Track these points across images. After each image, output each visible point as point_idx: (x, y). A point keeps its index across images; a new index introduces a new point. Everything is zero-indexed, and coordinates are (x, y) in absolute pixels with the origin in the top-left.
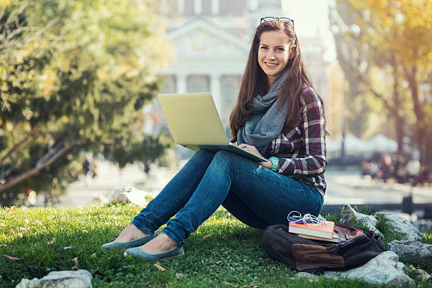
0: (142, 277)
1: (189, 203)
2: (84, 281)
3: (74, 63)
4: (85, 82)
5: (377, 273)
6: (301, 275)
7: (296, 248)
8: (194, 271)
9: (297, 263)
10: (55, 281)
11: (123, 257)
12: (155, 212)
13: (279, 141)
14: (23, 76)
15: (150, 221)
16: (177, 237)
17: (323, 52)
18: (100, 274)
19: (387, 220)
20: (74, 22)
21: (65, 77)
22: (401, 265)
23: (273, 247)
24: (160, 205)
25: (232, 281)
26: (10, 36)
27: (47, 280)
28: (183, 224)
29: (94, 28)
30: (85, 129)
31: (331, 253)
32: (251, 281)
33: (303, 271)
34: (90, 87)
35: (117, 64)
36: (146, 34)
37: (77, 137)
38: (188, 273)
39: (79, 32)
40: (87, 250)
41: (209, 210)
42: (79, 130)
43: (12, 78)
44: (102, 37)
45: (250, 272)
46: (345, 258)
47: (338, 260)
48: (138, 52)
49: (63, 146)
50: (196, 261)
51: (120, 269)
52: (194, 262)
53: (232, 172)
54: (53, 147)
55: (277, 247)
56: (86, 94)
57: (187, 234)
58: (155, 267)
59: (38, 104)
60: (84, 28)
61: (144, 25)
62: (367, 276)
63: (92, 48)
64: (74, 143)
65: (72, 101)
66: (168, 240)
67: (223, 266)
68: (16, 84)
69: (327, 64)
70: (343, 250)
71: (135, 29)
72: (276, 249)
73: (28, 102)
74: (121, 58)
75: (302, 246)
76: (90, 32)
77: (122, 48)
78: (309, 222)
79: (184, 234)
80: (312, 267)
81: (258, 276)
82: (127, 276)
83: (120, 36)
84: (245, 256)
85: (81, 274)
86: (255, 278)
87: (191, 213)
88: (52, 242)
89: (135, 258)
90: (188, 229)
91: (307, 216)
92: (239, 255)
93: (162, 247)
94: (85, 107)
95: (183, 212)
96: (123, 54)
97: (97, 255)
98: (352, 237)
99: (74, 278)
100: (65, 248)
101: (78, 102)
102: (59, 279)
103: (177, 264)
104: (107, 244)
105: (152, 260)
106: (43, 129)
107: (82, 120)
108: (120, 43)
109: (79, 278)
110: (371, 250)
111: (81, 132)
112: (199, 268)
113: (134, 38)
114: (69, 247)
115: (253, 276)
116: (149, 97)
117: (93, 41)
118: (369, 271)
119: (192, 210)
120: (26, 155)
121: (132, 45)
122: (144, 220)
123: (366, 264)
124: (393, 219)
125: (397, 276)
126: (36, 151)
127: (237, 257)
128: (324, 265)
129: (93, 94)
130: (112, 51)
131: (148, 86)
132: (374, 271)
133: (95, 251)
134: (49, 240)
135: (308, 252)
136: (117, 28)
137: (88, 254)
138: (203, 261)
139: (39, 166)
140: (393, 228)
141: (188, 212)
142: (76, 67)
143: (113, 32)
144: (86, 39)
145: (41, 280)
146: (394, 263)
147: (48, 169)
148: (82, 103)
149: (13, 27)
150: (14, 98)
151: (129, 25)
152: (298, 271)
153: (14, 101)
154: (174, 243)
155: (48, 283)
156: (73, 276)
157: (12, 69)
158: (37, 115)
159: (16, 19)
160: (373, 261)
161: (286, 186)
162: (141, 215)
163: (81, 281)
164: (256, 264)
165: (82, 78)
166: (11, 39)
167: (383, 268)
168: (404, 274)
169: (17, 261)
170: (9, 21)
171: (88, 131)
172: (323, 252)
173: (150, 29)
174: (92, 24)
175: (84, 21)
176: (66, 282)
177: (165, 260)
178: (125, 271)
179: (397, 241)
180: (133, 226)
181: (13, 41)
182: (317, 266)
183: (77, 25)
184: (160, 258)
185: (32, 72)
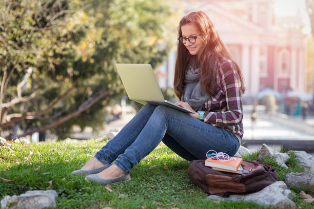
0: (94, 196)
1: (134, 142)
2: (50, 198)
3: (104, 36)
4: (110, 50)
5: (268, 197)
6: (211, 197)
7: (209, 178)
8: (134, 192)
9: (210, 189)
10: (28, 198)
11: (84, 181)
12: (111, 148)
13: (209, 102)
14: (63, 45)
15: (107, 155)
16: (124, 167)
17: (301, 27)
18: (66, 193)
19: (296, 157)
20: (116, 5)
21: (98, 46)
22: (288, 191)
23: (194, 176)
24: (116, 144)
25: (159, 201)
26: (56, 16)
27: (22, 197)
28: (129, 158)
29: (131, 10)
30: (112, 84)
31: (235, 182)
32: (173, 201)
33: (214, 194)
34: (115, 54)
35: (147, 35)
36: (169, 14)
37: (107, 89)
38: (129, 194)
39: (120, 13)
40: (60, 175)
41: (149, 148)
42: (108, 84)
43: (55, 47)
44: (136, 16)
45: (174, 194)
46: (246, 185)
47: (241, 187)
48: (163, 27)
49: (98, 95)
50: (137, 186)
51: (81, 190)
52: (134, 186)
53: (168, 121)
54: (92, 96)
55: (196, 177)
56: (111, 59)
57: (132, 165)
58: (105, 189)
59: (78, 65)
60: (123, 9)
61: (168, 8)
62: (260, 199)
63: (129, 24)
64: (105, 93)
65: (102, 63)
66: (117, 170)
67: (156, 189)
68: (58, 50)
69: (305, 36)
70: (244, 179)
71: (161, 10)
72: (196, 178)
73: (70, 64)
74: (150, 32)
75: (213, 176)
76: (128, 13)
77: (151, 25)
78: (221, 158)
79: (130, 165)
80: (221, 191)
81: (179, 197)
82: (84, 195)
83: (149, 16)
84: (174, 182)
85: (48, 193)
86: (177, 199)
87: (135, 150)
88: (38, 169)
89: (92, 183)
90: (132, 162)
91: (220, 154)
92: (170, 181)
93: (113, 175)
94: (111, 68)
95: (130, 150)
96: (152, 29)
97: (66, 179)
98: (254, 170)
99: (42, 196)
100: (44, 174)
101: (106, 64)
102: (31, 197)
103: (122, 187)
104: (75, 171)
105: (104, 184)
106: (85, 83)
107: (109, 77)
108: (150, 21)
109: (45, 196)
110: (267, 180)
111: (110, 86)
112: (138, 190)
113: (159, 17)
114: (48, 173)
115: (176, 198)
116: (160, 61)
117: (130, 19)
118: (263, 195)
119: (136, 148)
120: (73, 101)
121: (158, 22)
122: (103, 154)
123: (262, 191)
124: (302, 156)
125: (282, 200)
126: (80, 99)
127: (169, 184)
128: (230, 191)
129: (116, 58)
130: (143, 26)
131: (159, 52)
132: (267, 195)
133: (65, 176)
134: (36, 167)
135: (218, 180)
136: (147, 10)
137: (59, 178)
138: (141, 185)
139: (81, 109)
140: (300, 163)
141: (133, 149)
142: (105, 39)
143: (145, 13)
144: (125, 18)
145: (19, 196)
146: (282, 190)
147: (88, 111)
148: (109, 64)
149: (58, 10)
150: (58, 61)
151: (157, 8)
152: (209, 194)
153: (57, 63)
154: (122, 171)
155: (22, 199)
156: (42, 194)
157: (55, 40)
158: (77, 73)
159: (60, 5)
160: (267, 188)
161: (209, 131)
162: (102, 151)
163: (47, 199)
164: (181, 188)
165: (108, 47)
166: (55, 19)
167: (273, 194)
168: (288, 199)
169: (9, 182)
170: (54, 6)
171: (114, 85)
172: (229, 181)
173: (172, 10)
174: (129, 7)
175: (124, 5)
176: (36, 199)
177: (115, 184)
178: (84, 191)
179: (293, 173)
180: (95, 159)
181: (57, 20)
182: (225, 191)
183: (119, 7)
184: (112, 182)
185: (70, 43)
